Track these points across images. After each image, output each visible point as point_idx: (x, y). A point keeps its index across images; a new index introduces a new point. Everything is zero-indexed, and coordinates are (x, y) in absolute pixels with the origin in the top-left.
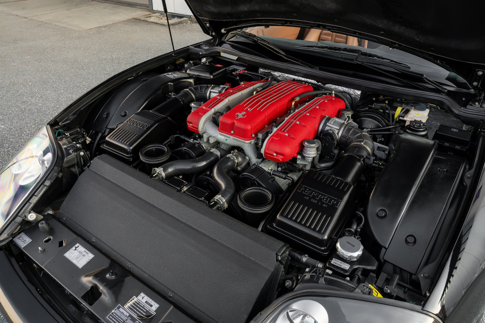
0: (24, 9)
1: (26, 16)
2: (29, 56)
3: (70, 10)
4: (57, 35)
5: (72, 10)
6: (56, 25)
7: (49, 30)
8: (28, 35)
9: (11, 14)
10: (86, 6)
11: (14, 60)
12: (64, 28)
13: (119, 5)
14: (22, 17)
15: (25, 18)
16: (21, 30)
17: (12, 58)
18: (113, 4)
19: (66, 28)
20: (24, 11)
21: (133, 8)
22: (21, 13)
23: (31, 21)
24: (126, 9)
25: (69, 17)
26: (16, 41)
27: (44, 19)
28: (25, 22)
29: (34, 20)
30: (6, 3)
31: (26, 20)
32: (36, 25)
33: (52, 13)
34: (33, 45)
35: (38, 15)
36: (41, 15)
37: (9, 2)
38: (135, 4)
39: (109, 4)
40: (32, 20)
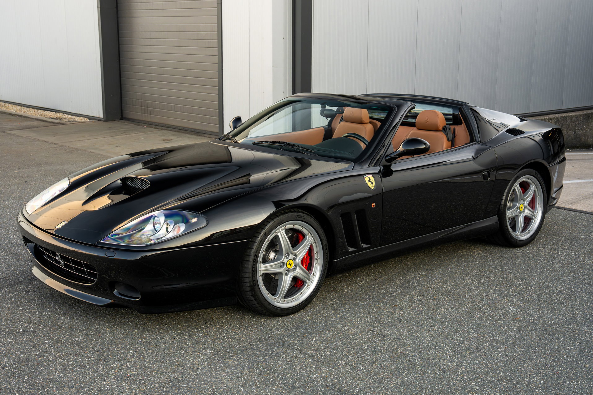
0: (55, 134)
1: (56, 142)
2: (53, 177)
3: (115, 137)
4: (90, 161)
5: (117, 137)
6: (91, 152)
7: (81, 157)
8: (55, 160)
9: (39, 139)
10: (138, 133)
11: (36, 180)
12: (100, 155)
13: (182, 132)
14: (51, 144)
15: (55, 144)
16: (47, 155)
17: (33, 178)
18: (175, 131)
19: (103, 155)
20: (54, 136)
21: (200, 137)
22: (52, 139)
23: (61, 148)
24: (189, 138)
25: (110, 144)
26: (41, 165)
27: (78, 145)
28: (54, 148)
29: (65, 146)
30: (33, 128)
31: (55, 146)
32: (67, 151)
33: (90, 140)
34: (59, 169)
35: (71, 142)
36: (75, 141)
37: (38, 127)
38: (204, 132)
39: (170, 132)
40: (63, 146)
